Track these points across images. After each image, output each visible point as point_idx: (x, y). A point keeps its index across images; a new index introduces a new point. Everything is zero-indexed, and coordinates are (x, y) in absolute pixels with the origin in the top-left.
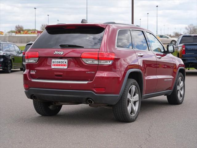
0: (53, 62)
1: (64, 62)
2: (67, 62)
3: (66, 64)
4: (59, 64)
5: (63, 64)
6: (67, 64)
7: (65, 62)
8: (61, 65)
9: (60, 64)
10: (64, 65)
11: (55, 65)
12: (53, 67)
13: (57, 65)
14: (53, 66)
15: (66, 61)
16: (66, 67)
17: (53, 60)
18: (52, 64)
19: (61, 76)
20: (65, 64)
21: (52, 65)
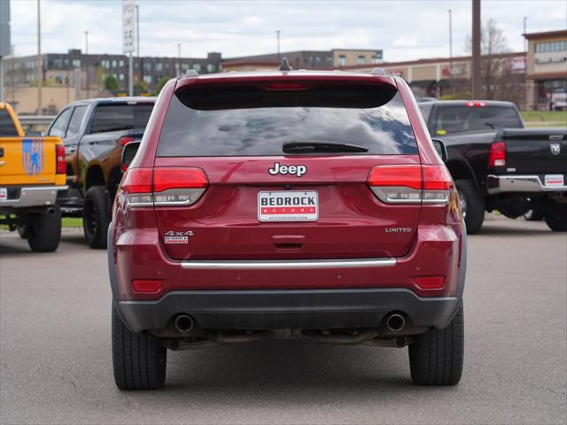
0: (264, 201)
1: (306, 201)
2: (315, 201)
3: (311, 205)
4: (288, 206)
5: (300, 205)
6: (316, 205)
7: (310, 201)
8: (293, 210)
9: (292, 205)
10: (307, 210)
11: (270, 211)
12: (263, 218)
13: (279, 211)
14: (263, 213)
15: (313, 195)
16: (313, 217)
17: (263, 195)
18: (260, 206)
19: (299, 245)
20: (308, 206)
21: (259, 211)
